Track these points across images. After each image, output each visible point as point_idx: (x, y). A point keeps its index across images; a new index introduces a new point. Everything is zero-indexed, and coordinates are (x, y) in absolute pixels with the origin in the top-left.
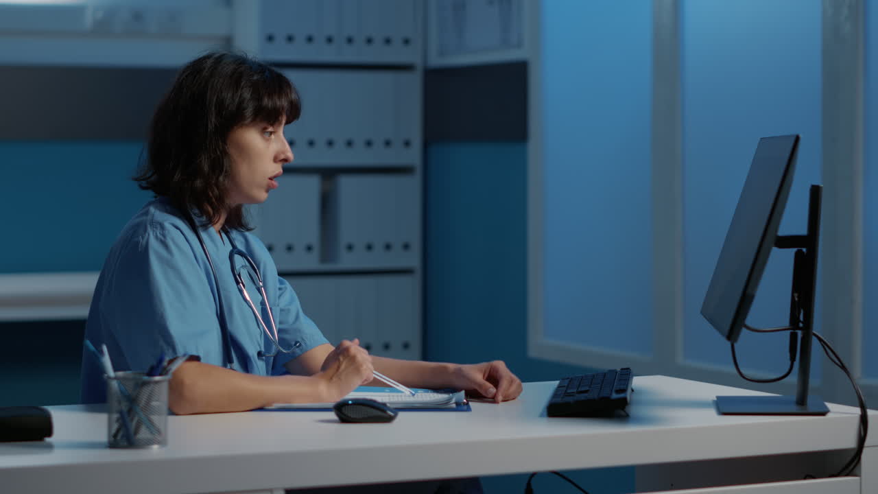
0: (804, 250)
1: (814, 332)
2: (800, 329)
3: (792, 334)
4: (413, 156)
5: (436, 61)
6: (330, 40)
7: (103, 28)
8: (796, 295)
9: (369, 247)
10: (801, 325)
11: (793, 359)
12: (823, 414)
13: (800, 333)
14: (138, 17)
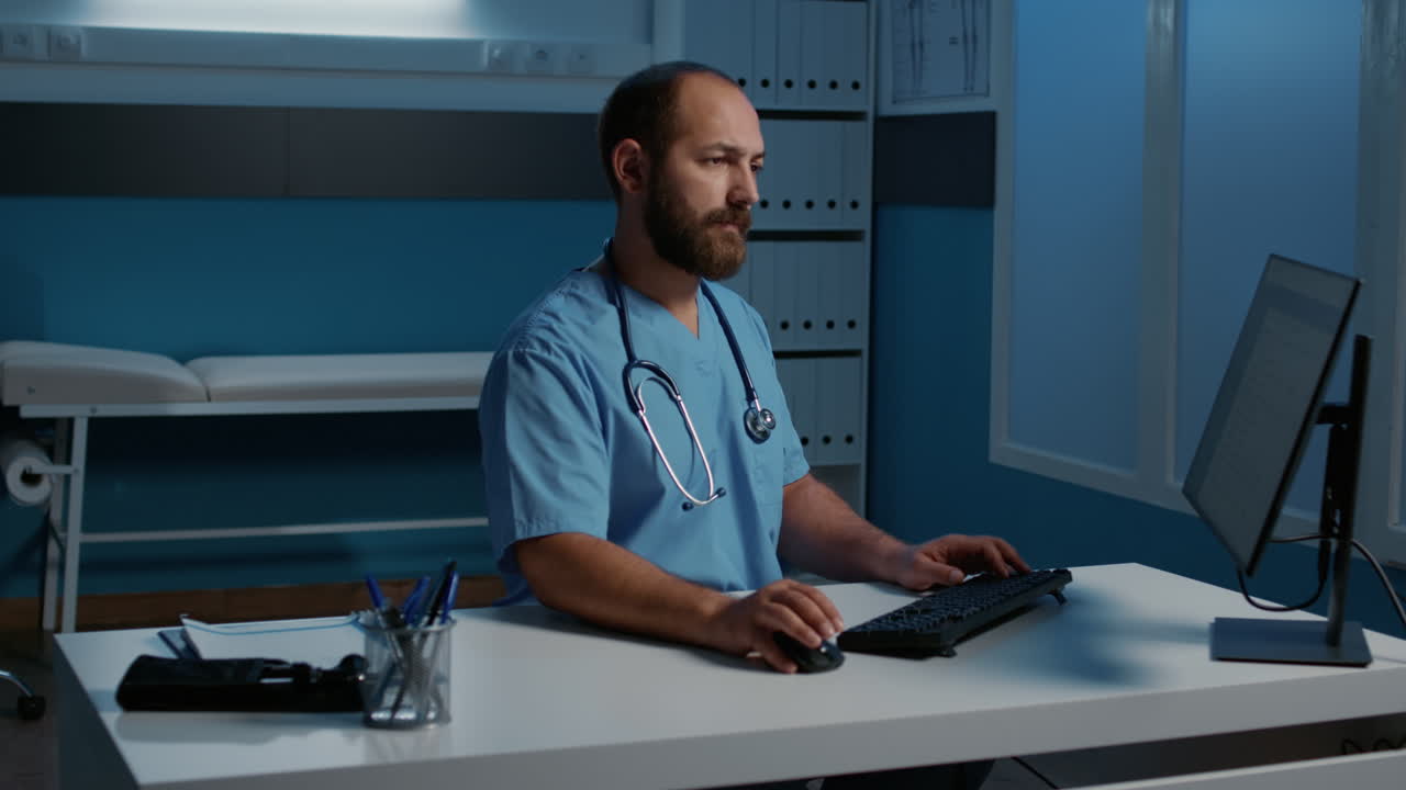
0: (1344, 426)
1: (1354, 540)
2: (1334, 535)
3: (1322, 543)
4: (861, 220)
5: (888, 109)
6: (765, 83)
7: (501, 68)
8: (1329, 491)
9: (807, 325)
10: (1336, 531)
11: (1323, 578)
12: (1363, 665)
13: (1334, 543)
14: (542, 54)
